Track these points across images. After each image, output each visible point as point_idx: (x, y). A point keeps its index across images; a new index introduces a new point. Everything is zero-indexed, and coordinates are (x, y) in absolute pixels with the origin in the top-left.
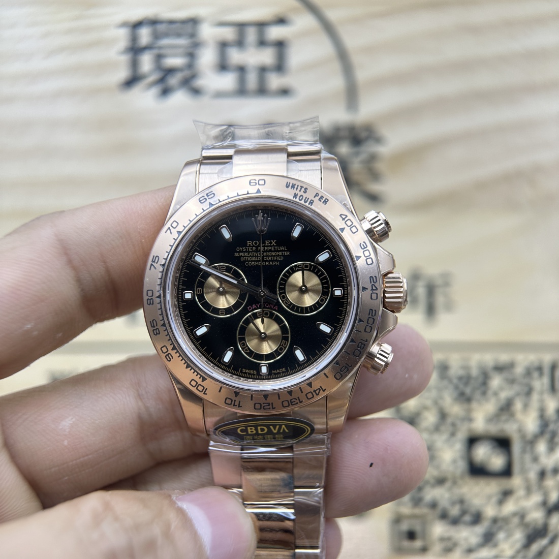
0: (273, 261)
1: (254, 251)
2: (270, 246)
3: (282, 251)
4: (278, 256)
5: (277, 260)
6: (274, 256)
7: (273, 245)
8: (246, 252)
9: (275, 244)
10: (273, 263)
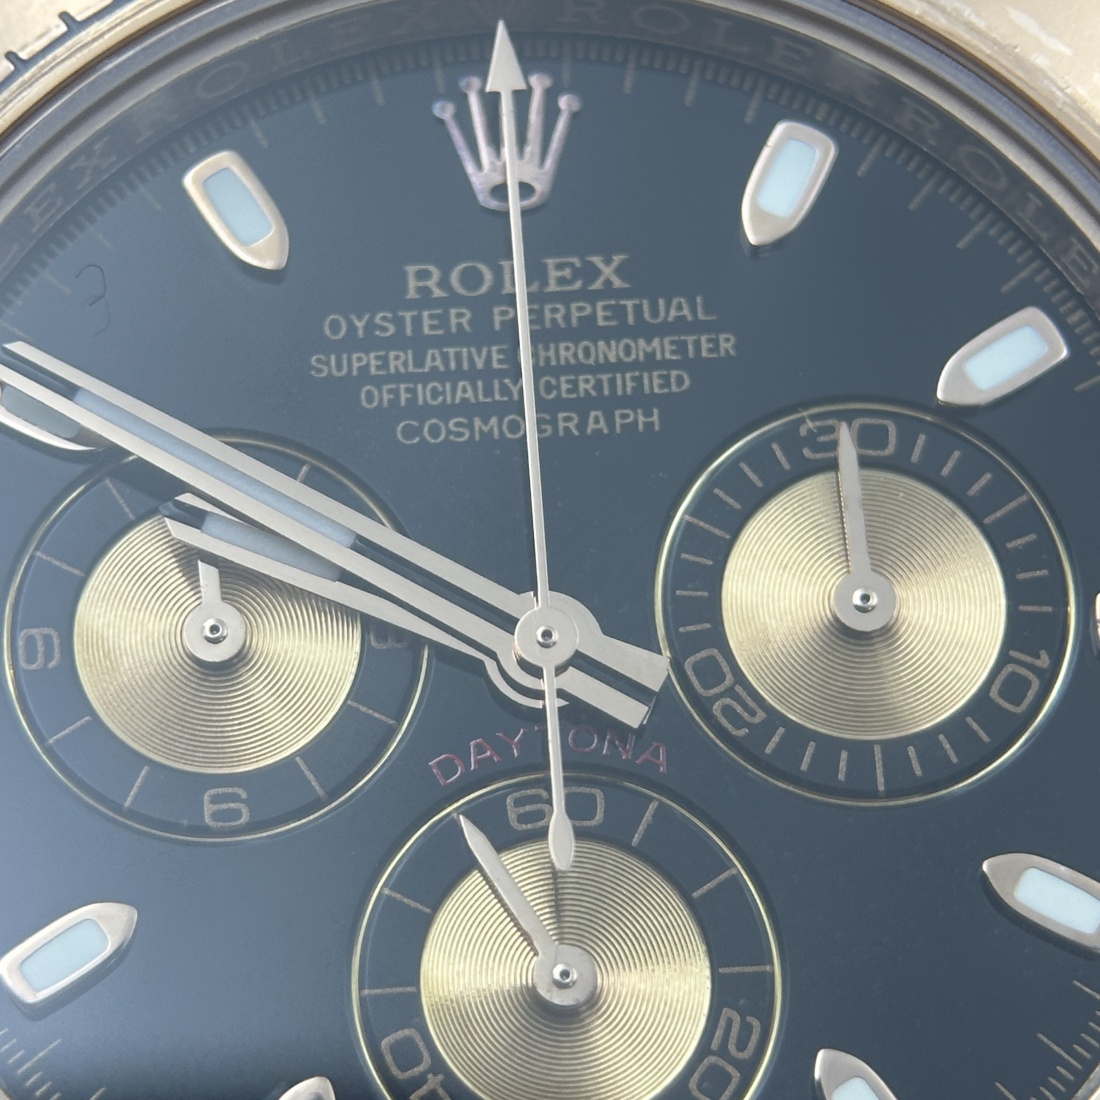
0: (609, 404)
1: (460, 338)
2: (585, 295)
3: (680, 326)
4: (650, 363)
5: (640, 400)
6: (620, 367)
7: (608, 291)
8: (399, 342)
9: (617, 283)
10: (610, 422)
